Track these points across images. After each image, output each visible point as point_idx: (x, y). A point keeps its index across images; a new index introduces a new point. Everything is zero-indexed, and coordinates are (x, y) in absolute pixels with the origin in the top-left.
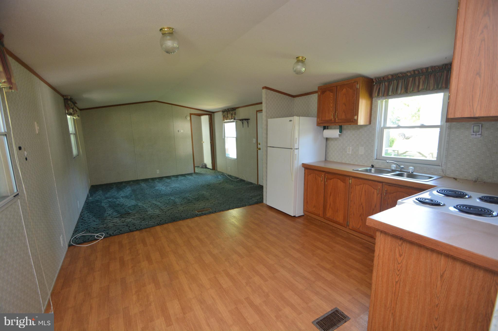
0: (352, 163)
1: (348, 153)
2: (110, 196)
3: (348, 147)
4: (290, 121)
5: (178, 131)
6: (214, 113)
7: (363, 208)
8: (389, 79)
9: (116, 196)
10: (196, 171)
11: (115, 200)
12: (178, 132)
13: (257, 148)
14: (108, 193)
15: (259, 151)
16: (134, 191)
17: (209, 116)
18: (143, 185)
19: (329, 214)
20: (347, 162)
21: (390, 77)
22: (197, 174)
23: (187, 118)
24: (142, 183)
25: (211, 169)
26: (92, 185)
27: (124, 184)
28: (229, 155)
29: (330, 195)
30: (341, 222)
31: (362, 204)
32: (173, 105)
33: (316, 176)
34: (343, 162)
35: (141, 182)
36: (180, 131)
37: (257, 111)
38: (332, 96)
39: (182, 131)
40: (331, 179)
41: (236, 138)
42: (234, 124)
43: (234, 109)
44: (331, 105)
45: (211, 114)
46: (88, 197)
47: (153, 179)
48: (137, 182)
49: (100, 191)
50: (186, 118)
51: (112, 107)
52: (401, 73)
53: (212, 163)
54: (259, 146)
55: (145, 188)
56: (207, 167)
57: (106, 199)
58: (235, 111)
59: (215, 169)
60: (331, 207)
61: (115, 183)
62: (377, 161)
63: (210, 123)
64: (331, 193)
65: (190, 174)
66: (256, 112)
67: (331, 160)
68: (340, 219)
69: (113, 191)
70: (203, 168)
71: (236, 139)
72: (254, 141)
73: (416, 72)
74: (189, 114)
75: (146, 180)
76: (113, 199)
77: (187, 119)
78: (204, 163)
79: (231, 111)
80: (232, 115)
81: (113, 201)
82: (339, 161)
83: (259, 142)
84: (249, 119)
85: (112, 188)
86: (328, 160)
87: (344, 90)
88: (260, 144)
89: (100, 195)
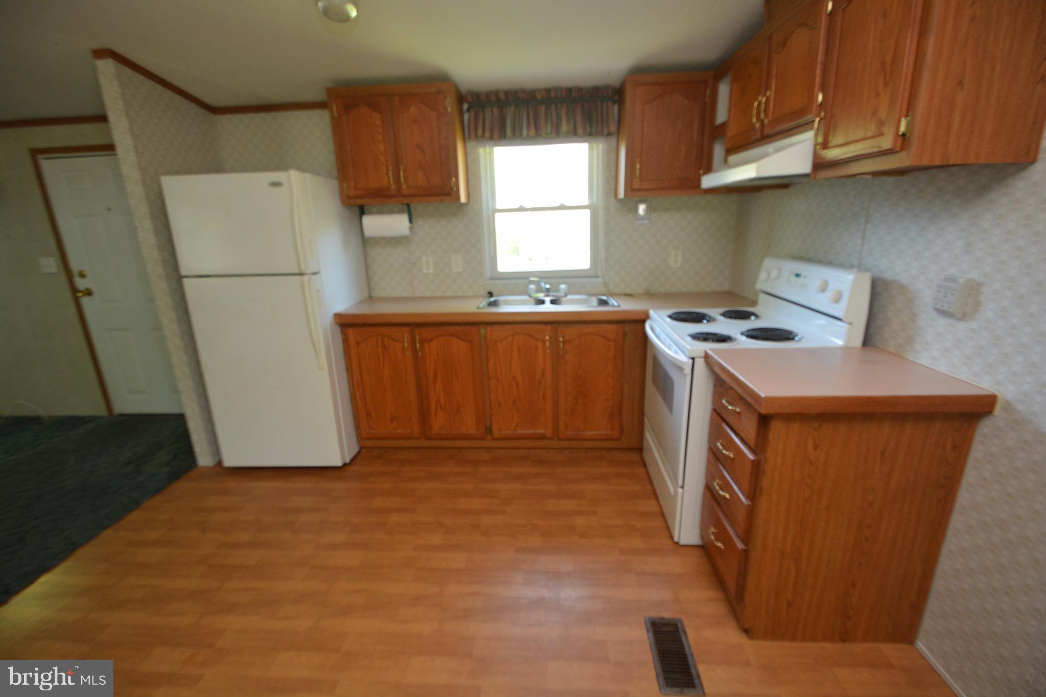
0: (438, 294)
1: (425, 271)
3: (424, 259)
4: (276, 184)
7: (517, 385)
8: (498, 100)
13: (74, 290)
15: (85, 301)
19: (438, 423)
20: (427, 294)
21: (502, 96)
29: (435, 378)
30: (472, 431)
31: (514, 378)
33: (386, 339)
34: (417, 294)
37: (36, 152)
38: (379, 123)
40: (432, 339)
44: (382, 147)
52: (523, 91)
54: (81, 284)
60: (441, 407)
62: (492, 282)
64: (436, 373)
66: (28, 154)
67: (383, 294)
68: (469, 425)
72: (50, 265)
73: (553, 94)
82: (405, 294)
86: (374, 294)
87: (413, 110)
88: (82, 275)
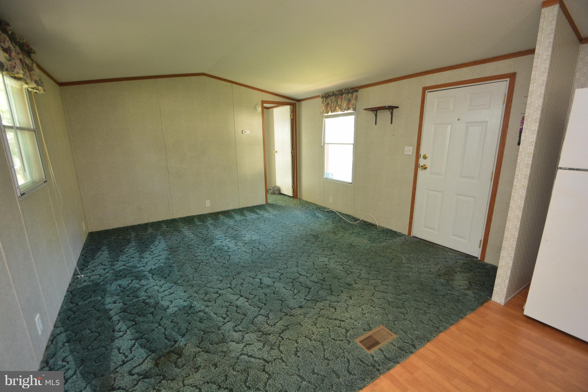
2: (124, 269)
5: (242, 131)
6: (299, 101)
9: (137, 268)
10: (269, 201)
11: (135, 284)
12: (241, 133)
13: (417, 165)
14: (120, 259)
15: (420, 172)
16: (172, 250)
17: (292, 106)
18: (187, 232)
22: (272, 206)
23: (258, 109)
24: (183, 228)
25: (290, 197)
26: (90, 231)
27: (150, 230)
28: (332, 175)
32: (233, 85)
35: (181, 224)
36: (246, 132)
37: (425, 89)
39: (248, 132)
41: (353, 144)
42: (351, 119)
43: (357, 89)
45: (296, 103)
46: (76, 271)
47: (202, 218)
48: (173, 224)
49: (104, 251)
50: (255, 108)
51: (125, 82)
53: (293, 187)
54: (422, 162)
55: (192, 242)
56: (282, 192)
57: (116, 280)
58: (357, 93)
59: (298, 197)
61: (133, 228)
63: (292, 118)
65: (260, 207)
66: (421, 90)
69: (131, 251)
70: (275, 194)
71: (354, 146)
72: (410, 150)
74: (261, 102)
75: (189, 220)
76: (132, 280)
77: (256, 110)
78: (277, 186)
79: (348, 93)
80: (349, 101)
81: (131, 285)
83: (422, 153)
84: (398, 107)
85: (129, 242)
88: (425, 157)
89: (104, 263)
